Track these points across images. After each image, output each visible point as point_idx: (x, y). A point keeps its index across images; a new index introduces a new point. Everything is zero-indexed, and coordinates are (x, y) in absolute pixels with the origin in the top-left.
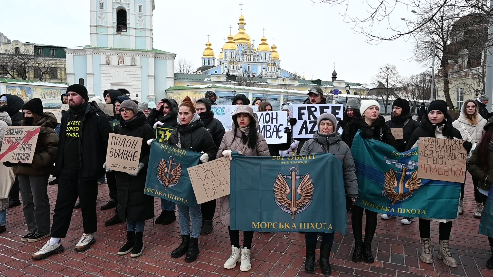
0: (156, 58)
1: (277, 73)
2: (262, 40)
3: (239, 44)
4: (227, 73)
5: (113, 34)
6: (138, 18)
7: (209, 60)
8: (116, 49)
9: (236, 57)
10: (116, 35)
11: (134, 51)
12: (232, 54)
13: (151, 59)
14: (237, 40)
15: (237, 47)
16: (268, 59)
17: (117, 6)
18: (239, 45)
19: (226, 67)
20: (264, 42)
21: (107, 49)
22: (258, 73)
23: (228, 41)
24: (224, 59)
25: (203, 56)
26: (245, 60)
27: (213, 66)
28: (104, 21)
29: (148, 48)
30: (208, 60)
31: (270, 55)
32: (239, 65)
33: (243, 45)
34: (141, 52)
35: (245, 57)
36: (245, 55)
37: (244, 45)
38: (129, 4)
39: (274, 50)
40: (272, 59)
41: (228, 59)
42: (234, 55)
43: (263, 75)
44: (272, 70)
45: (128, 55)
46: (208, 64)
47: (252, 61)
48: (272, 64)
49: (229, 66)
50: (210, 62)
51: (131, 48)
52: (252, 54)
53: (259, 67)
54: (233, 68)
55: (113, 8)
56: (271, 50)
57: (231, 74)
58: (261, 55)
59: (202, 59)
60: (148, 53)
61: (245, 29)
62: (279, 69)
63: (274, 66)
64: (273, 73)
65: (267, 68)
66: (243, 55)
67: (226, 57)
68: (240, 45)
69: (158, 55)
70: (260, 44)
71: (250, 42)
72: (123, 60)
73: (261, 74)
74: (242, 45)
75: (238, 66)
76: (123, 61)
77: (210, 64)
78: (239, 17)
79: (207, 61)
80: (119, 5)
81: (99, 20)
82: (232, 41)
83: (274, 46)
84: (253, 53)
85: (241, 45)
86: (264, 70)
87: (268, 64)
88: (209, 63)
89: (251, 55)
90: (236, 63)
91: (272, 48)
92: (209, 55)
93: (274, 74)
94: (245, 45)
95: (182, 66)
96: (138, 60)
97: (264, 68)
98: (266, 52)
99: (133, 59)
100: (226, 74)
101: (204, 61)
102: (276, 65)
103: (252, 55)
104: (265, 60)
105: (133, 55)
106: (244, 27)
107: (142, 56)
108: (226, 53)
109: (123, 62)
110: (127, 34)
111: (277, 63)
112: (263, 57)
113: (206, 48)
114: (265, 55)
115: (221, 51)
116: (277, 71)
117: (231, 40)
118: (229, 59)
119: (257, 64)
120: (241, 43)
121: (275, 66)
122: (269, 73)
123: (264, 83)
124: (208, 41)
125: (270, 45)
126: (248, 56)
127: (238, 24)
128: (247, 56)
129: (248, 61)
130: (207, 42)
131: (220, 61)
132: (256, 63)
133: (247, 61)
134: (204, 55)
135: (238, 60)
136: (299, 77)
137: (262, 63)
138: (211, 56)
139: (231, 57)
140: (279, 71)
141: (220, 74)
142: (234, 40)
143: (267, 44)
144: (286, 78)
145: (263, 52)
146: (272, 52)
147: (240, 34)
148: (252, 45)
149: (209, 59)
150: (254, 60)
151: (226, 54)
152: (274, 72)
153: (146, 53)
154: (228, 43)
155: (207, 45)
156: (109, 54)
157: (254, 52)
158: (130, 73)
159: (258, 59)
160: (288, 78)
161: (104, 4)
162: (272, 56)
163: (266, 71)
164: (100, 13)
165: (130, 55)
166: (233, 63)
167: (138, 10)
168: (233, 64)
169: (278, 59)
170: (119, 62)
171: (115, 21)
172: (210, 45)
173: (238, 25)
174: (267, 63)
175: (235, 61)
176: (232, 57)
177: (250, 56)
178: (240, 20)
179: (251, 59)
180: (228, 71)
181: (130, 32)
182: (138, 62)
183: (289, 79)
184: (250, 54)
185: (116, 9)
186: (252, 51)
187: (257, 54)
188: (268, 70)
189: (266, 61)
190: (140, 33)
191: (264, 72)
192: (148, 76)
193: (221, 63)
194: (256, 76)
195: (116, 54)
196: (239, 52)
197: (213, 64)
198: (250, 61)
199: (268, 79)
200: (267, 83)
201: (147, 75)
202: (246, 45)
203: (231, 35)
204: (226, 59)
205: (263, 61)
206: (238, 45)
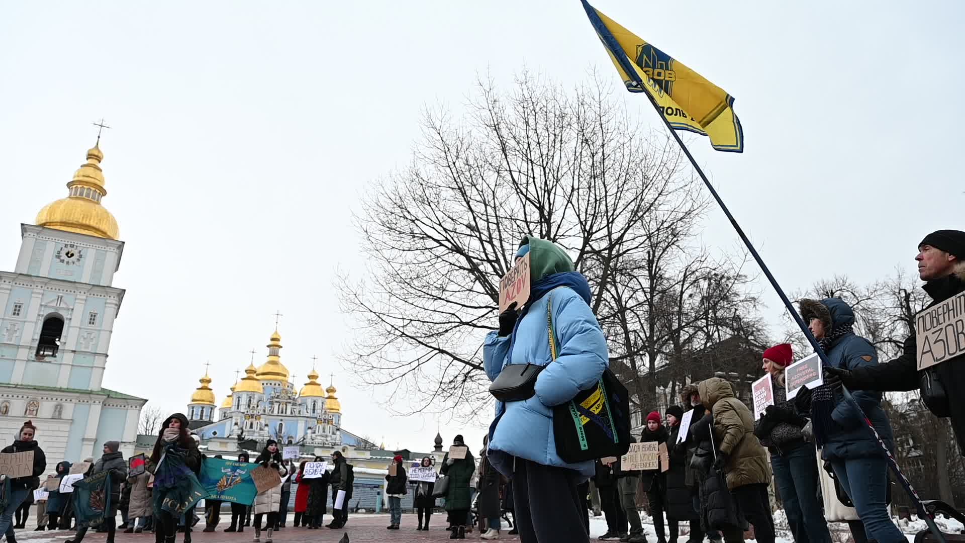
0: (105, 405)
1: (334, 436)
2: (309, 377)
3: (265, 382)
4: (238, 436)
5: (26, 359)
6: (85, 335)
7: (202, 411)
8: (27, 387)
9: (258, 406)
10: (33, 361)
11: (63, 391)
12: (250, 401)
13: (96, 408)
14: (264, 374)
15: (262, 387)
16: (319, 411)
17: (46, 312)
18: (265, 384)
19: (236, 424)
20: (314, 380)
21: (9, 387)
22: (299, 436)
23: (245, 375)
24: (234, 409)
25: (190, 402)
26: (276, 412)
27: (210, 422)
28: (15, 335)
29: (93, 387)
30: (200, 409)
31: (323, 403)
32: (263, 421)
33: (273, 384)
34: (78, 395)
35: (276, 406)
36: (276, 402)
37: (275, 384)
38: (73, 309)
39: (331, 394)
40: (325, 412)
41: (243, 409)
42: (254, 402)
43: (308, 440)
44: (324, 432)
45: (49, 399)
46: (199, 418)
47: (289, 413)
48: (325, 420)
49: (243, 423)
50: (204, 414)
51: (59, 387)
52: (289, 401)
53: (301, 425)
54: (251, 426)
55: (39, 315)
56: (326, 395)
57: (247, 438)
58: (306, 403)
59: (187, 408)
60: (92, 396)
61: (279, 355)
62: (338, 430)
63: (328, 423)
64: (327, 436)
65: (316, 428)
66: (272, 403)
67: (238, 405)
68: (267, 384)
69: (110, 401)
70: (306, 384)
71: (286, 379)
72: (35, 409)
73: (304, 439)
74: (271, 384)
75: (261, 423)
76: (37, 410)
77: (204, 418)
78: (271, 334)
79: (198, 411)
80: (52, 311)
81: (5, 334)
82: (254, 376)
83: (332, 388)
84: (292, 400)
85: (269, 384)
86: (309, 431)
87: (319, 421)
88: (202, 416)
89: (286, 403)
90: (258, 417)
91: (328, 391)
92: (203, 401)
93: (329, 439)
94: (277, 385)
95: (151, 421)
96: (69, 410)
97: (310, 428)
98: (315, 398)
99: (59, 407)
100: (236, 437)
101: (193, 411)
102: (334, 422)
103: (290, 403)
104: (314, 412)
105: (59, 399)
106: (278, 353)
107: (78, 401)
108: (239, 398)
109: (35, 412)
110: (56, 361)
111: (336, 418)
112: (309, 407)
113: (200, 387)
114: (314, 404)
115: (230, 393)
116: (334, 434)
117: (251, 373)
118: (245, 409)
119: (298, 420)
120: (271, 380)
121: (332, 424)
122: (319, 438)
123: (307, 454)
124: (206, 375)
125: (324, 387)
126: (281, 405)
127: (268, 346)
128: (279, 405)
129: (280, 414)
130: (203, 376)
131: (225, 413)
132: (295, 418)
133: (278, 413)
134: (193, 400)
135: (261, 412)
136: (374, 445)
137: (308, 417)
138: (208, 403)
139: (249, 406)
140: (338, 433)
141: (224, 438)
142: (257, 375)
143: (319, 385)
144: (348, 447)
145: (311, 398)
146: (327, 398)
147: (270, 365)
148: (290, 385)
149: (203, 408)
150: (292, 413)
151: (239, 400)
152: (328, 434)
153: (87, 396)
154: (244, 381)
155: (202, 381)
156: (10, 396)
157: (294, 398)
158: (46, 433)
159: (300, 412)
160: (353, 446)
161: (23, 307)
162: (326, 406)
163: (314, 433)
164: (9, 321)
165: (54, 399)
166: (252, 416)
167: (88, 320)
168: (250, 420)
169: (337, 411)
170: (28, 412)
171: (38, 337)
172: (209, 381)
173: (268, 349)
174: (316, 418)
175: (255, 412)
176: (251, 406)
177: (285, 405)
178: (273, 339)
179: (286, 410)
180: (242, 433)
181: (65, 357)
182: (67, 413)
183: (354, 448)
184: (285, 401)
185: (43, 317)
186: (290, 395)
187: (299, 401)
188: (317, 432)
189: (315, 415)
190: (81, 360)
191: (309, 436)
192: (83, 440)
193: (225, 416)
194: (293, 443)
195: (25, 397)
196: (265, 398)
197: (210, 417)
198: (284, 414)
199: (315, 447)
200: (313, 455)
201: (81, 438)
202: (279, 385)
203: (252, 365)
204: (238, 408)
205: (308, 415)
206: (263, 384)
